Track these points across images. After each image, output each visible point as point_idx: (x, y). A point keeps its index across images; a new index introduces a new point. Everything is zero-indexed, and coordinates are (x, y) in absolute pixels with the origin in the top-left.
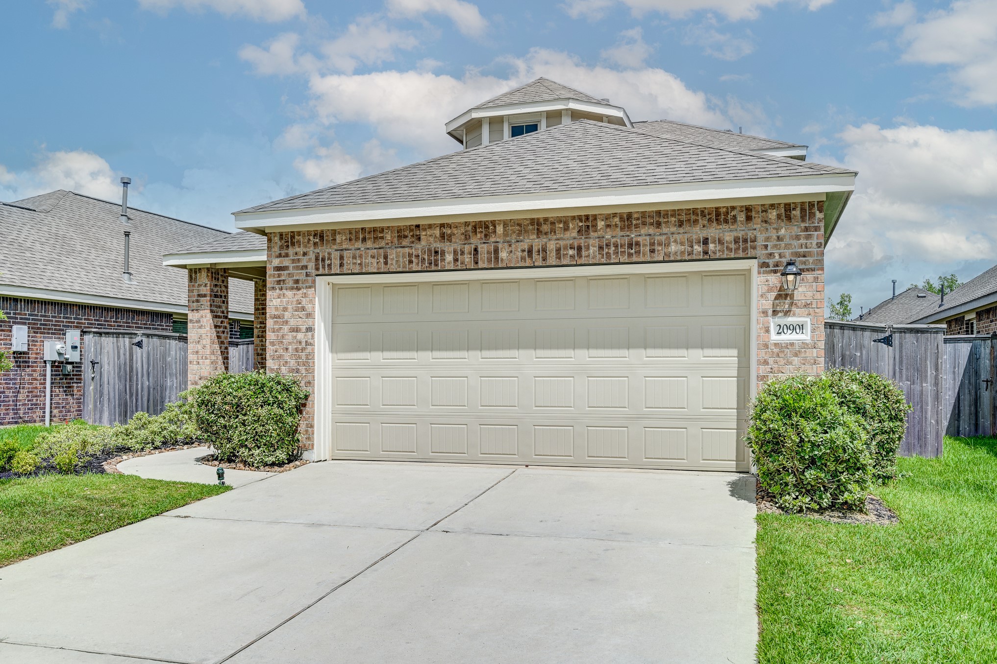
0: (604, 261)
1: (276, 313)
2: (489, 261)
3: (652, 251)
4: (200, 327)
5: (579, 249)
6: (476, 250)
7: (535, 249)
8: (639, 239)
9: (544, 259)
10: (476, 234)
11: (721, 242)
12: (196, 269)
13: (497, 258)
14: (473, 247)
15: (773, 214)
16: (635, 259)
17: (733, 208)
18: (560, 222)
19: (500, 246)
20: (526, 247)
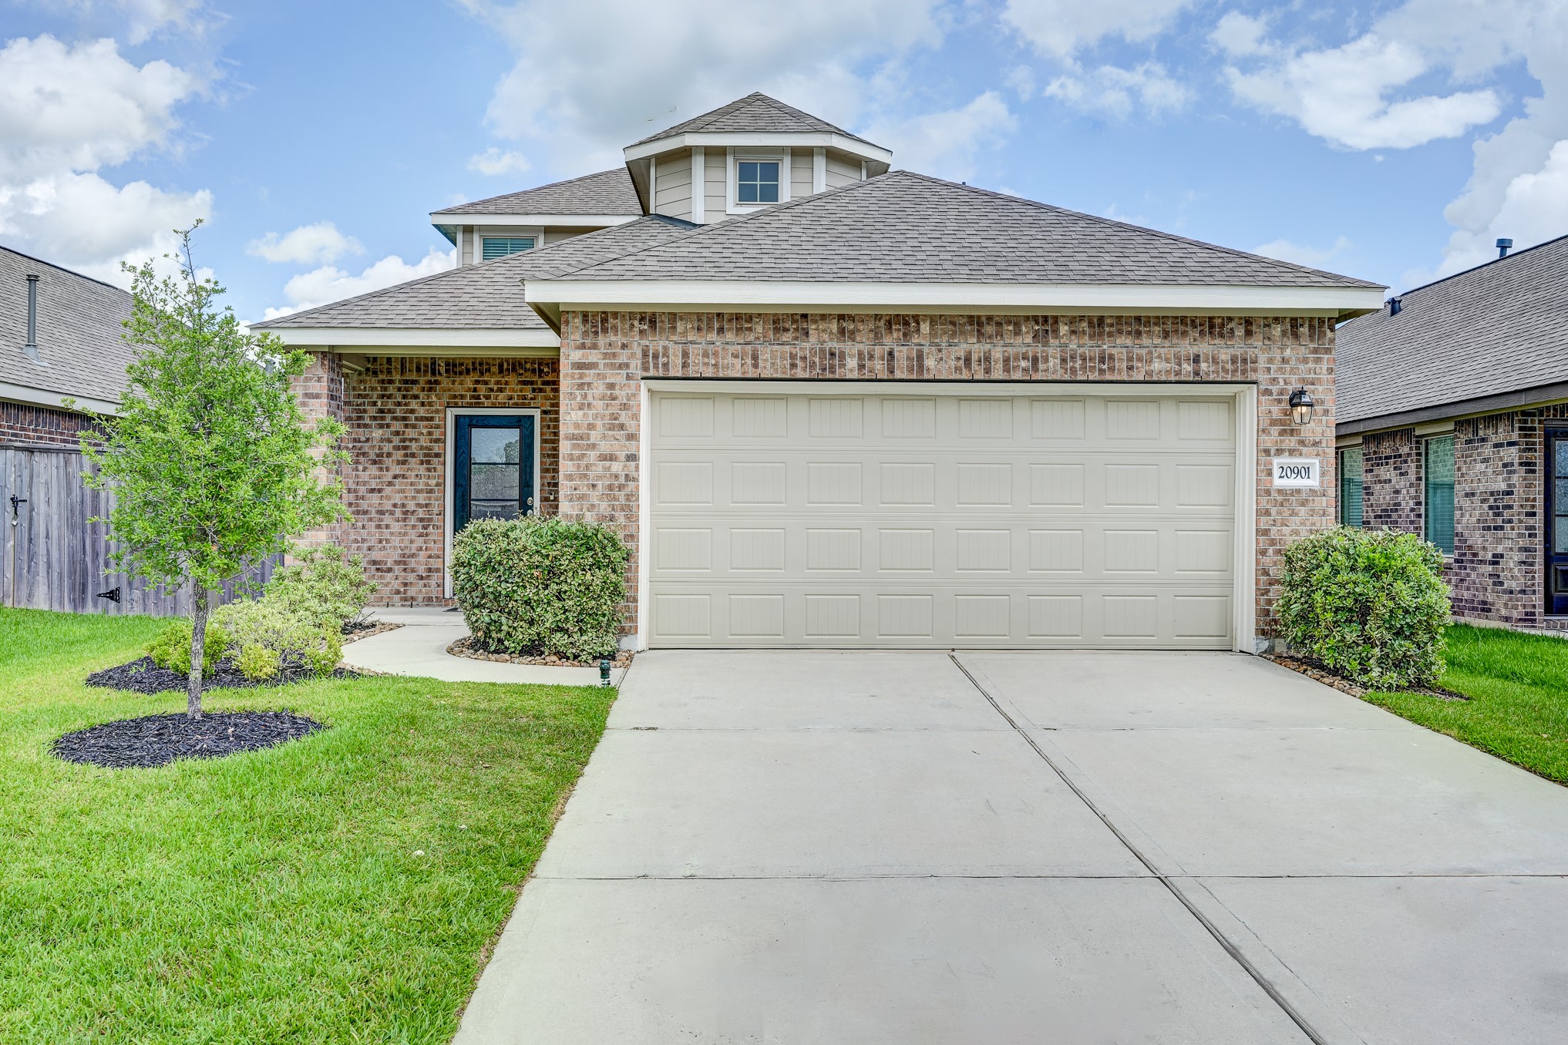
0: (1067, 377)
2: (910, 369)
3: (1130, 368)
5: (1035, 360)
6: (891, 354)
7: (974, 357)
8: (1114, 351)
9: (988, 371)
10: (891, 332)
11: (1215, 361)
13: (921, 367)
14: (887, 349)
15: (1277, 330)
16: (1108, 377)
17: (1230, 319)
18: (1009, 323)
19: (926, 350)
20: (962, 354)
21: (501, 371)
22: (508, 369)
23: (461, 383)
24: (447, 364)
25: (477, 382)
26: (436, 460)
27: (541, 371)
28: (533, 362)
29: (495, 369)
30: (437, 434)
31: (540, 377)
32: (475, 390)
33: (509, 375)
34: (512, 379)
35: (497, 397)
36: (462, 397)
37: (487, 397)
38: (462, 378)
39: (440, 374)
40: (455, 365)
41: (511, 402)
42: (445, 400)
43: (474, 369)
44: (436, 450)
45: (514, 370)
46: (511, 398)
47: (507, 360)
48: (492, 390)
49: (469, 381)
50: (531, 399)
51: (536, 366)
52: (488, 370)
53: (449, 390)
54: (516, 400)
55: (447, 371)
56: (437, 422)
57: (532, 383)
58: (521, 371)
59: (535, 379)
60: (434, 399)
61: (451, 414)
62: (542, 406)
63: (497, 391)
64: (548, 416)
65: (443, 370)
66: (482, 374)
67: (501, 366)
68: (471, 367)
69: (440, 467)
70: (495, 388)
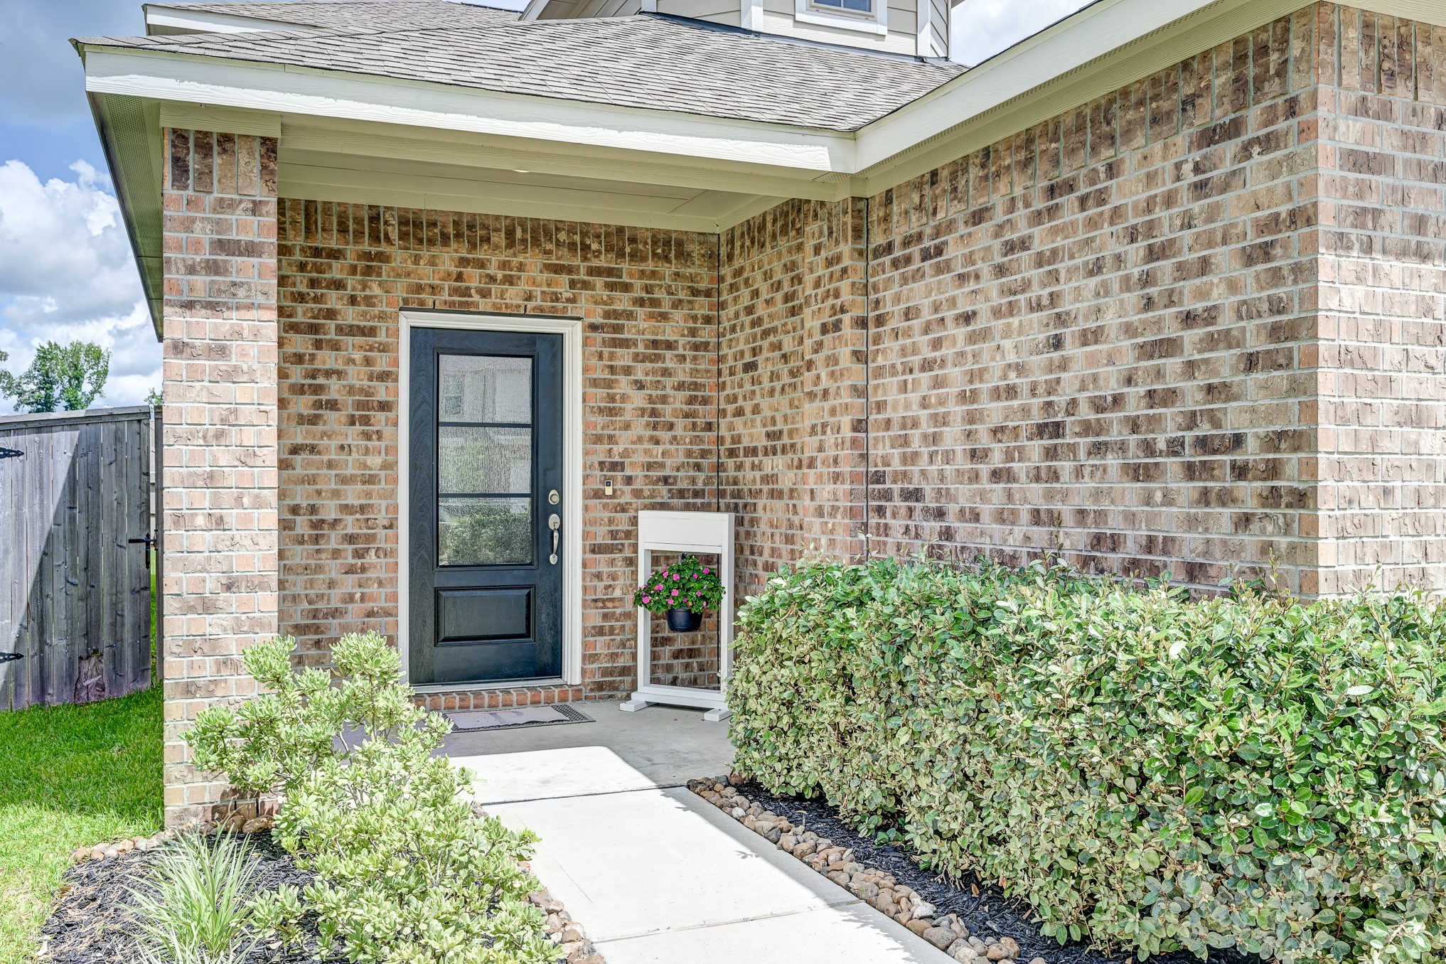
4: (231, 376)
12: (207, 134)
21: (511, 243)
22: (524, 241)
23: (432, 263)
24: (403, 222)
25: (463, 262)
26: (381, 416)
27: (585, 248)
28: (572, 228)
29: (499, 239)
30: (382, 364)
31: (585, 259)
32: (460, 277)
33: (525, 251)
34: (533, 260)
35: (503, 293)
36: (434, 289)
37: (485, 294)
38: (435, 250)
39: (388, 239)
40: (418, 225)
41: (530, 305)
42: (400, 292)
43: (458, 235)
44: (381, 395)
45: (536, 242)
46: (529, 298)
47: (522, 222)
48: (492, 279)
49: (447, 258)
50: (568, 300)
51: (577, 238)
52: (486, 240)
53: (408, 275)
54: (539, 302)
55: (403, 236)
56: (382, 337)
57: (569, 270)
58: (549, 246)
59: (576, 261)
60: (376, 290)
61: (408, 321)
62: (588, 314)
63: (503, 282)
64: (599, 336)
65: (394, 235)
66: (473, 246)
67: (510, 233)
68: (451, 230)
69: (387, 431)
70: (500, 275)
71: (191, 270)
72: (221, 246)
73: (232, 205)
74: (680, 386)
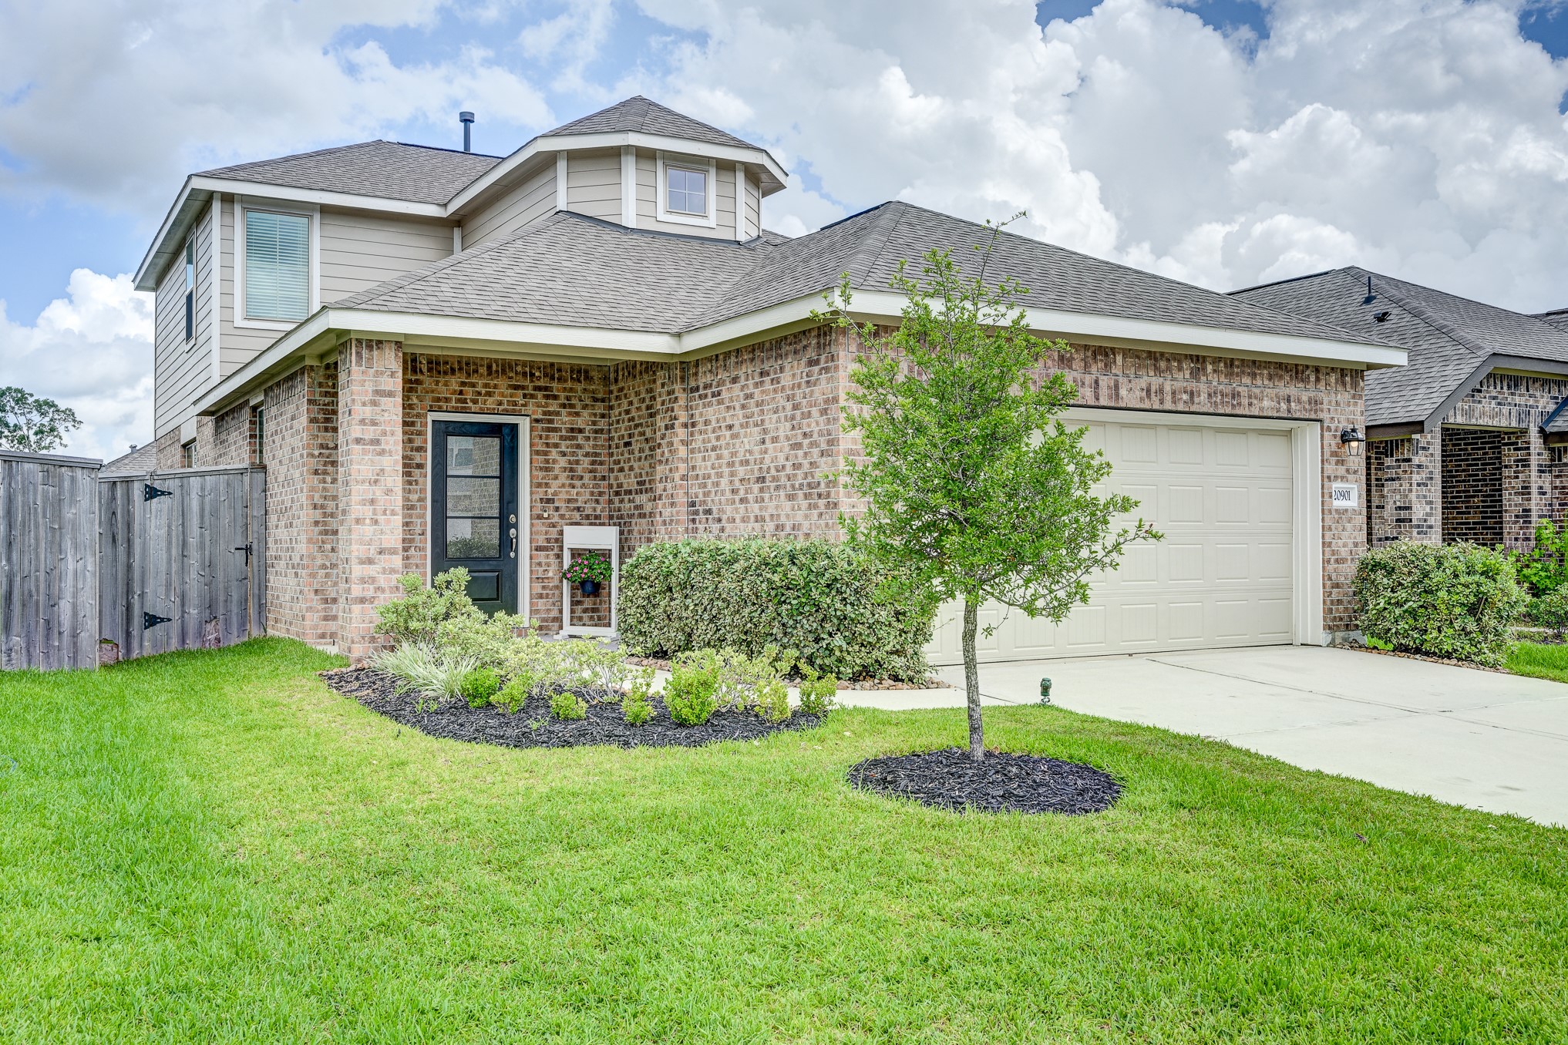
0: (1211, 410)
1: (854, 447)
2: (1110, 398)
3: (1250, 404)
5: (1192, 394)
6: (1097, 382)
7: (1153, 389)
8: (1240, 389)
9: (1162, 402)
10: (1096, 362)
11: (1299, 401)
12: (371, 341)
13: (1117, 395)
14: (1094, 377)
15: (1333, 379)
16: (1238, 411)
17: (1307, 367)
18: (1175, 360)
19: (1121, 379)
20: (1144, 386)
21: (490, 373)
22: (497, 371)
23: (446, 385)
24: (430, 362)
25: (463, 384)
26: (417, 471)
27: (532, 375)
28: (524, 363)
29: (483, 370)
30: (418, 443)
31: (532, 381)
32: (461, 393)
33: (498, 377)
34: (502, 383)
35: (485, 401)
36: (447, 400)
37: (475, 402)
38: (447, 378)
39: (421, 372)
40: (438, 363)
41: (501, 408)
42: (428, 403)
43: (461, 369)
44: (418, 460)
45: (504, 372)
46: (500, 404)
47: (496, 361)
48: (479, 394)
49: (454, 382)
50: (522, 405)
51: (528, 369)
52: (476, 371)
53: (433, 392)
54: (506, 406)
55: (430, 370)
56: (418, 427)
57: (523, 388)
58: (512, 374)
59: (527, 383)
60: (415, 401)
61: (431, 417)
62: (534, 412)
63: (485, 395)
64: (540, 425)
65: (425, 370)
66: (469, 375)
67: (489, 367)
68: (456, 366)
69: (421, 480)
70: (483, 391)
71: (364, 404)
72: (377, 392)
73: (382, 373)
74: (587, 455)
